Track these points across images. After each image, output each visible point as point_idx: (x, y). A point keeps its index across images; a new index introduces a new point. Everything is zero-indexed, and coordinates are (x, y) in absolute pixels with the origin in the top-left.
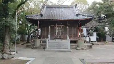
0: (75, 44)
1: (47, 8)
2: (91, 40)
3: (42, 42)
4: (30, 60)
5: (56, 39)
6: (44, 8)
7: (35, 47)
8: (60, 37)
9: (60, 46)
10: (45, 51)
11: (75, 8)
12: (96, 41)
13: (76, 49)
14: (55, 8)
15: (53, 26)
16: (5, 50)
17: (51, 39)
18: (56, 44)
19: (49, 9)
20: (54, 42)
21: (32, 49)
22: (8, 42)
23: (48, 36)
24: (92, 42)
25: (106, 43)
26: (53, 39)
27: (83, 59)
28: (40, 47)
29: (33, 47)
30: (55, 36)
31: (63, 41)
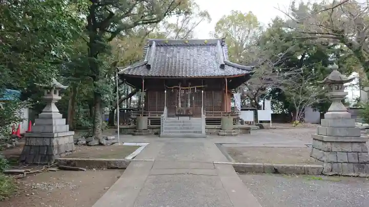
0: (216, 126)
1: (157, 46)
2: (260, 119)
3: (150, 122)
4: (141, 146)
5: (178, 116)
6: (150, 46)
7: (139, 132)
8: (188, 111)
9: (188, 128)
10: (159, 137)
11: (220, 46)
12: (270, 120)
13: (218, 135)
14: (176, 46)
15: (173, 88)
16: (96, 133)
17: (168, 116)
18: (179, 125)
19: (162, 49)
20: (175, 122)
21: (133, 135)
22: (101, 120)
23: (163, 110)
24: (261, 122)
25: (294, 125)
26: (173, 116)
27: (221, 144)
28: (149, 131)
29: (135, 132)
30: (177, 110)
31: (193, 119)
